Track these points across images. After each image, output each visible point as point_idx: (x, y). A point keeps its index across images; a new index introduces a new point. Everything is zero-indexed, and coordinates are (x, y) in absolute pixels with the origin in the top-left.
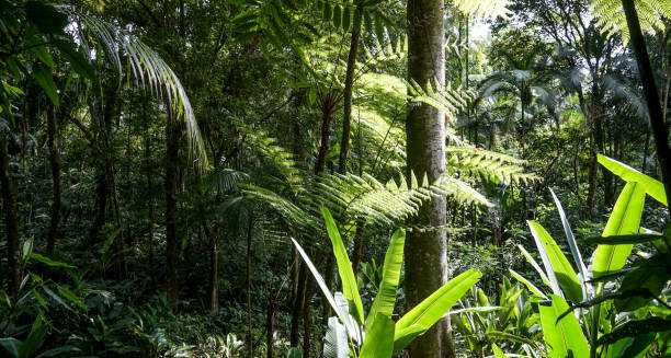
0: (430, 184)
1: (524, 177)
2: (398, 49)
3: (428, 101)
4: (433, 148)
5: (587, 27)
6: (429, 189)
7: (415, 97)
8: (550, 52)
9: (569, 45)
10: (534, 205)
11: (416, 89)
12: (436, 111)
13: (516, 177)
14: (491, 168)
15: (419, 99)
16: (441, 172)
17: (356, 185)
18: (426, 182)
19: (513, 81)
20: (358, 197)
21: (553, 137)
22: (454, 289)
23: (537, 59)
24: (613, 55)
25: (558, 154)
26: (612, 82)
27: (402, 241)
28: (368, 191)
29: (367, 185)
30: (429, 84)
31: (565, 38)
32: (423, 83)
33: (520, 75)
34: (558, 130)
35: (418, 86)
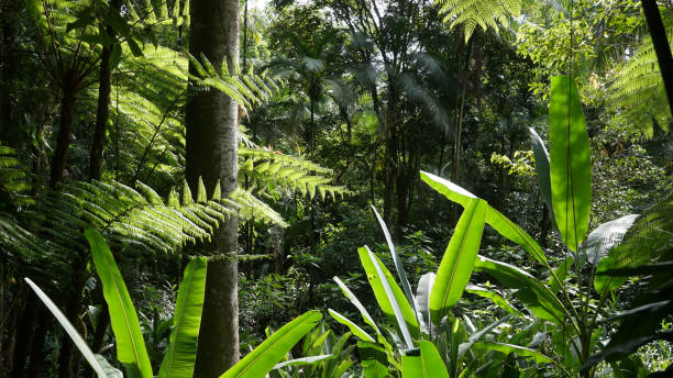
0: (222, 197)
1: (332, 190)
2: (176, 11)
3: (221, 86)
4: (223, 149)
5: (382, 16)
6: (222, 203)
7: (203, 78)
8: (341, 40)
9: (364, 34)
10: (322, 224)
11: (205, 68)
12: (227, 100)
13: (323, 190)
14: (293, 178)
15: (208, 81)
16: (233, 181)
17: (123, 197)
18: (217, 194)
19: (302, 69)
20: (124, 214)
21: (344, 143)
22: (285, 337)
23: (328, 47)
24: (408, 52)
25: (348, 163)
26: (409, 82)
27: (203, 273)
28: (139, 206)
29: (140, 198)
30: (225, 63)
31: (360, 26)
32: (216, 62)
33: (313, 64)
34: (349, 134)
35: (208, 64)
